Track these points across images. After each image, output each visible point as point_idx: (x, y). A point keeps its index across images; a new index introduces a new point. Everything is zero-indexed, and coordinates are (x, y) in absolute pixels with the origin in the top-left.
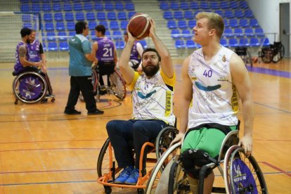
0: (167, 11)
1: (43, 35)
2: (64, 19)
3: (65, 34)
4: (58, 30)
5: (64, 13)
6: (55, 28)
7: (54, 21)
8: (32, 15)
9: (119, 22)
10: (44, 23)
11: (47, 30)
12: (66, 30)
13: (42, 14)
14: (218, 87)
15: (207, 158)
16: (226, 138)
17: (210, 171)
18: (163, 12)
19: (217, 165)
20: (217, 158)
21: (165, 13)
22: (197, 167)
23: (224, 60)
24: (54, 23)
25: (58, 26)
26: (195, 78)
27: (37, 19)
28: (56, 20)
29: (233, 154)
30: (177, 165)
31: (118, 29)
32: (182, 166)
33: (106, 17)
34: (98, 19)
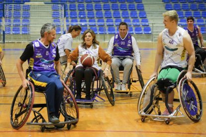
0: (169, 4)
1: (67, 21)
2: (86, 9)
3: (85, 21)
4: (80, 17)
5: (85, 4)
6: (78, 16)
7: (77, 10)
8: (60, 5)
9: (129, 12)
10: (69, 12)
11: (71, 17)
12: (87, 17)
13: (68, 4)
14: (176, 49)
15: (171, 83)
16: (180, 73)
17: (171, 90)
18: (165, 4)
19: (175, 87)
20: (175, 83)
21: (166, 5)
22: (165, 87)
23: (180, 35)
24: (78, 12)
25: (80, 14)
26: (165, 44)
27: (63, 8)
28: (79, 9)
29: (184, 82)
30: (155, 86)
31: (128, 17)
32: (158, 87)
33: (119, 8)
34: (112, 9)
